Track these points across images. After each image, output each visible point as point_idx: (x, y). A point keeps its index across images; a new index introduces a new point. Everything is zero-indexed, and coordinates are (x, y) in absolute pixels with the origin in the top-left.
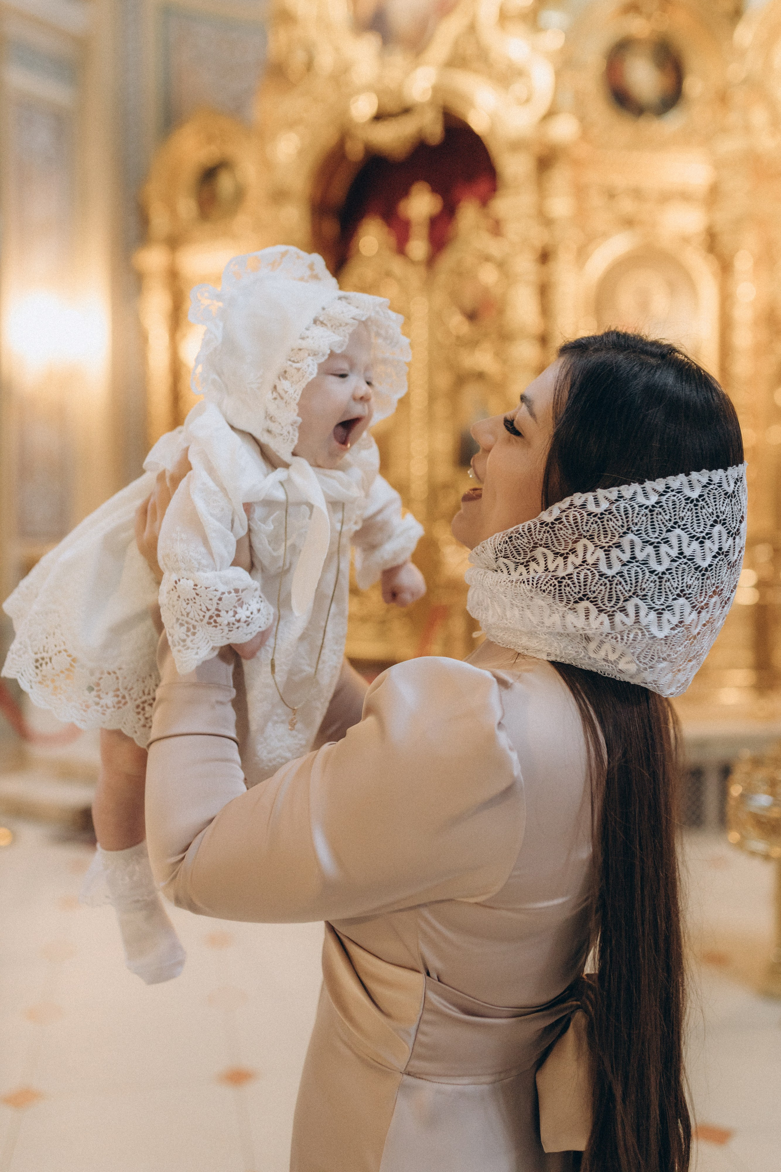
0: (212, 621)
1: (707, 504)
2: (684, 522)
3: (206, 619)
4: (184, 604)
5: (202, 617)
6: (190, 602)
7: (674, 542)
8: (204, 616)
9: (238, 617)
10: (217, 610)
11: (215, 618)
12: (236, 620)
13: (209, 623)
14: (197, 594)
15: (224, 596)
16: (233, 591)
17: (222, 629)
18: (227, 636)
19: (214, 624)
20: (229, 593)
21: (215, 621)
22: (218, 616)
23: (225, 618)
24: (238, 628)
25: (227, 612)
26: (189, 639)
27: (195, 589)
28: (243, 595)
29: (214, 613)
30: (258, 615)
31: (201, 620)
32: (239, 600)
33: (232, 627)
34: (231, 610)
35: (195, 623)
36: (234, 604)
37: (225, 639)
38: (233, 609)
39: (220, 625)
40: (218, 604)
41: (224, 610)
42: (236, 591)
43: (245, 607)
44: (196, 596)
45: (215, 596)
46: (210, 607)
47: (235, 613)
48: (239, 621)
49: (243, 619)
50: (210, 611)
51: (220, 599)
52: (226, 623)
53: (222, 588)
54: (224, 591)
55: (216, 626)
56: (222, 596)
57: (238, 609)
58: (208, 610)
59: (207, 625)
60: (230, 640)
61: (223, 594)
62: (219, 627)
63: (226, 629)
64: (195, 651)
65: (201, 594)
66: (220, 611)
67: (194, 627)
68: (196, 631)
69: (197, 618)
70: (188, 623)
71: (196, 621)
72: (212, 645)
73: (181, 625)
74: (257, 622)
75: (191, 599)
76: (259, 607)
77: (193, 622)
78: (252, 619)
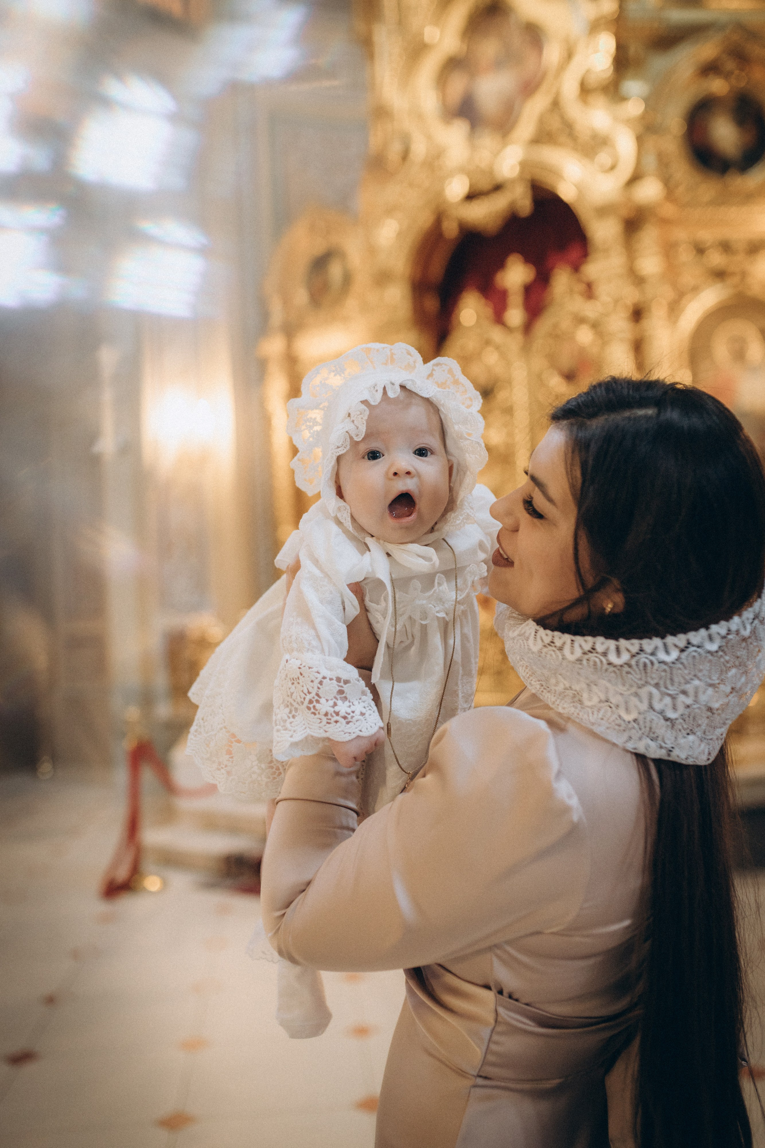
3: (306, 703)
5: (302, 700)
8: (304, 699)
9: (337, 709)
10: (317, 695)
11: (315, 703)
12: (335, 712)
13: (309, 708)
14: (301, 674)
15: (325, 681)
16: (335, 679)
17: (320, 719)
18: (324, 728)
19: (312, 710)
20: (331, 679)
21: (314, 707)
22: (318, 701)
23: (324, 706)
24: (336, 722)
25: (327, 700)
26: (289, 721)
27: (300, 668)
28: (346, 688)
29: (314, 698)
30: (361, 717)
31: (302, 703)
32: (341, 692)
33: (330, 719)
34: (332, 700)
35: (297, 706)
36: (335, 694)
37: (322, 731)
38: (334, 700)
39: (319, 713)
40: (319, 688)
41: (324, 698)
42: (338, 680)
43: (347, 703)
44: (300, 675)
45: (317, 678)
46: (310, 690)
47: (335, 704)
48: (337, 714)
49: (342, 713)
50: (311, 695)
51: (321, 683)
52: (324, 713)
53: (325, 672)
54: (325, 675)
55: (314, 714)
56: (322, 680)
57: (339, 702)
58: (309, 693)
59: (307, 710)
60: (327, 733)
61: (324, 678)
62: (317, 716)
63: (324, 719)
64: (291, 733)
65: (304, 674)
66: (320, 697)
67: (296, 709)
68: (297, 714)
69: (299, 700)
70: (291, 705)
71: (298, 703)
72: (308, 732)
73: (287, 706)
74: (358, 724)
75: (296, 679)
76: (364, 711)
77: (295, 704)
78: (352, 717)
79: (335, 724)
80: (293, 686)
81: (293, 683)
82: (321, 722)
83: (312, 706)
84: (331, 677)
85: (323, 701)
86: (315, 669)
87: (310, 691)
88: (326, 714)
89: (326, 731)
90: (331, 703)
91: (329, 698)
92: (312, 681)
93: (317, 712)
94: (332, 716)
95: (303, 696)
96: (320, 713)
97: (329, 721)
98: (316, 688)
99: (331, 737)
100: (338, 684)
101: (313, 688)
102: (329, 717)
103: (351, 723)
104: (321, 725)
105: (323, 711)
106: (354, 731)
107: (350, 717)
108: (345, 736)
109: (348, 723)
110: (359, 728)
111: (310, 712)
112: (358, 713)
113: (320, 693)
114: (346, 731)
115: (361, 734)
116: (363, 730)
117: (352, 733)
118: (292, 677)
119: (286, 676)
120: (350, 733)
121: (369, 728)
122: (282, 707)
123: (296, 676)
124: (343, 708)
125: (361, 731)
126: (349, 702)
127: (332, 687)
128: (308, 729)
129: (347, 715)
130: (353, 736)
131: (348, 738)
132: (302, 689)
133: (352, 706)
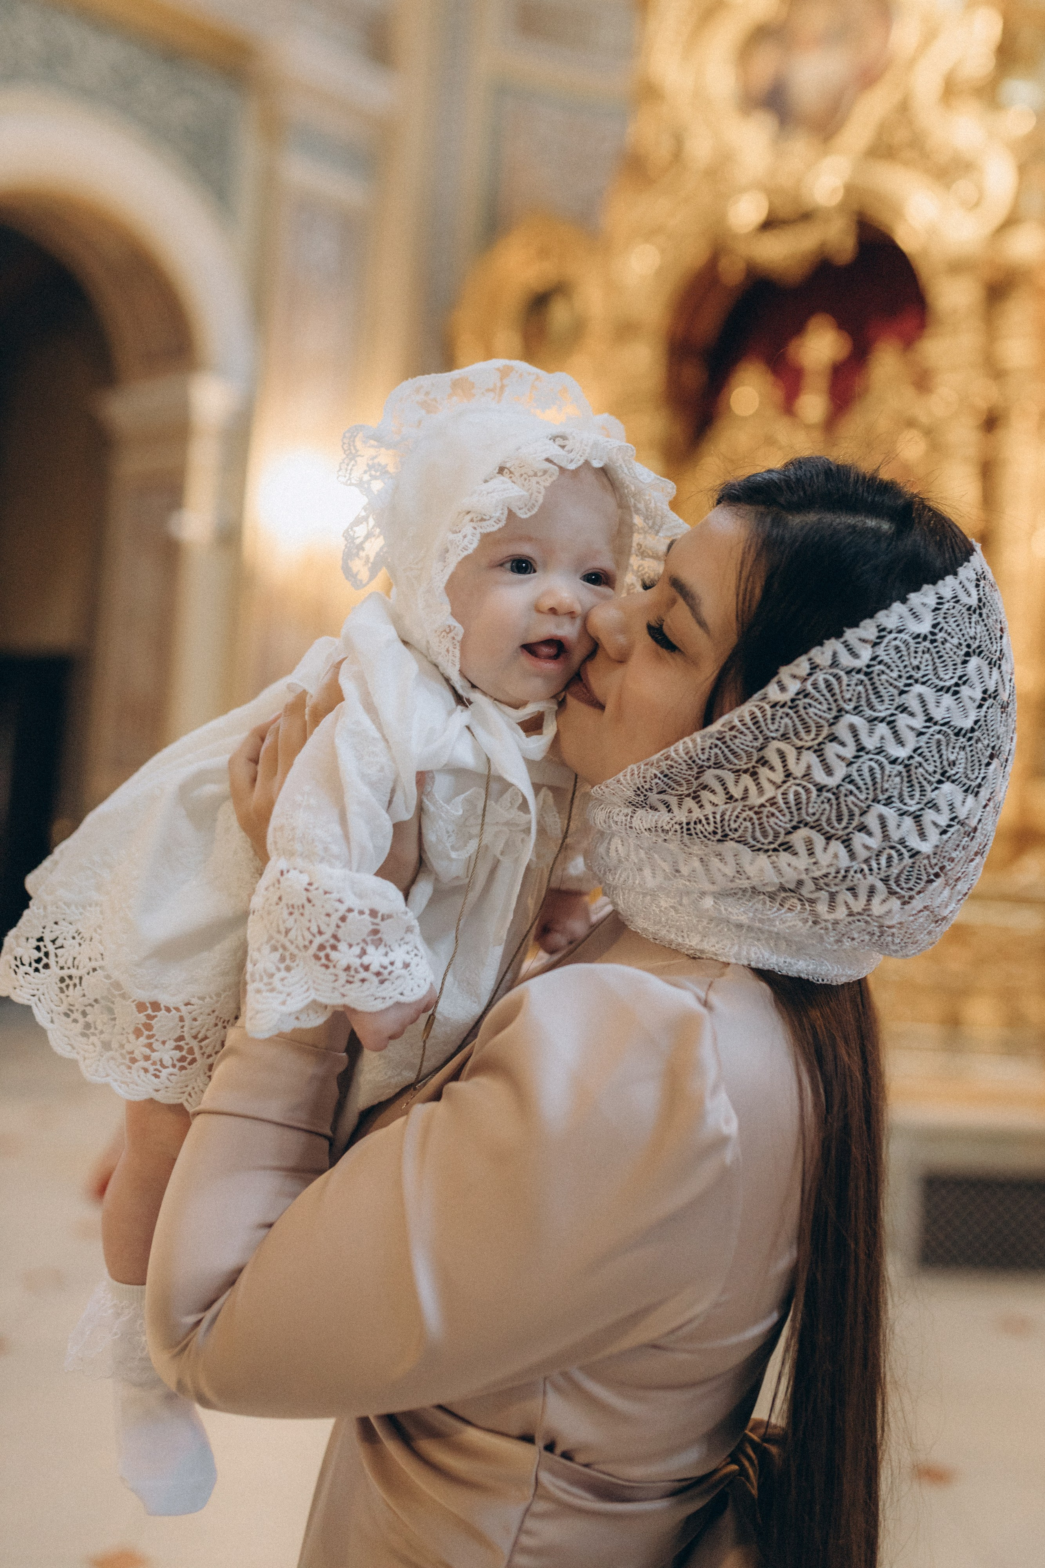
0: (322, 954)
1: (949, 634)
2: (921, 673)
3: (313, 949)
4: (286, 911)
5: (307, 943)
6: (296, 911)
7: (914, 705)
8: (311, 942)
9: (366, 960)
10: (335, 937)
11: (328, 950)
12: (362, 965)
13: (317, 958)
14: (309, 900)
15: (350, 916)
16: (367, 912)
17: (336, 975)
18: (342, 990)
19: (323, 961)
20: (361, 913)
21: (327, 957)
22: (334, 948)
23: (345, 956)
24: (363, 981)
25: (350, 946)
26: (279, 975)
27: (307, 890)
28: (383, 926)
29: (327, 941)
30: (404, 972)
31: (306, 948)
32: (375, 932)
33: (353, 977)
34: (358, 944)
35: (295, 951)
36: (365, 936)
37: (337, 994)
38: (362, 945)
39: (334, 966)
40: (338, 926)
41: (345, 941)
42: (373, 913)
43: (382, 950)
44: (305, 902)
45: (337, 911)
46: (323, 928)
47: (363, 952)
48: (366, 968)
49: (375, 967)
50: (323, 935)
51: (343, 919)
52: (344, 966)
53: (351, 901)
54: (352, 906)
55: (327, 967)
56: (347, 913)
57: (370, 949)
58: (321, 933)
59: (313, 959)
60: (346, 998)
61: (350, 910)
62: (331, 970)
63: (343, 977)
64: (282, 997)
65: (314, 901)
66: (338, 940)
67: (293, 957)
68: (293, 965)
69: (301, 942)
70: (284, 948)
71: (297, 947)
72: (313, 995)
73: (275, 949)
74: (398, 982)
75: (298, 907)
76: (408, 960)
77: (292, 948)
78: (390, 973)
79: (360, 984)
80: (292, 918)
81: (291, 914)
82: (336, 981)
84: (361, 908)
85: (342, 946)
86: (335, 895)
88: (348, 968)
89: (343, 995)
90: (357, 950)
91: (354, 943)
92: (328, 915)
93: (331, 965)
94: (357, 971)
95: (310, 937)
96: (338, 965)
97: (351, 979)
98: (333, 925)
99: (352, 1006)
100: (372, 920)
101: (328, 925)
102: (352, 972)
103: (386, 983)
104: (336, 984)
105: (343, 963)
106: (391, 994)
107: (386, 972)
108: (374, 1003)
109: (382, 982)
110: (399, 990)
111: (319, 963)
112: (399, 964)
113: (340, 934)
114: (378, 995)
115: (402, 999)
116: (405, 992)
117: (388, 999)
118: (290, 903)
119: (280, 898)
120: (384, 998)
121: (416, 988)
122: (266, 949)
123: (300, 903)
124: (375, 957)
125: (402, 994)
126: (385, 946)
127: (361, 924)
128: (312, 991)
129: (382, 970)
130: (389, 1003)
131: (380, 1006)
132: (308, 924)
133: (390, 953)
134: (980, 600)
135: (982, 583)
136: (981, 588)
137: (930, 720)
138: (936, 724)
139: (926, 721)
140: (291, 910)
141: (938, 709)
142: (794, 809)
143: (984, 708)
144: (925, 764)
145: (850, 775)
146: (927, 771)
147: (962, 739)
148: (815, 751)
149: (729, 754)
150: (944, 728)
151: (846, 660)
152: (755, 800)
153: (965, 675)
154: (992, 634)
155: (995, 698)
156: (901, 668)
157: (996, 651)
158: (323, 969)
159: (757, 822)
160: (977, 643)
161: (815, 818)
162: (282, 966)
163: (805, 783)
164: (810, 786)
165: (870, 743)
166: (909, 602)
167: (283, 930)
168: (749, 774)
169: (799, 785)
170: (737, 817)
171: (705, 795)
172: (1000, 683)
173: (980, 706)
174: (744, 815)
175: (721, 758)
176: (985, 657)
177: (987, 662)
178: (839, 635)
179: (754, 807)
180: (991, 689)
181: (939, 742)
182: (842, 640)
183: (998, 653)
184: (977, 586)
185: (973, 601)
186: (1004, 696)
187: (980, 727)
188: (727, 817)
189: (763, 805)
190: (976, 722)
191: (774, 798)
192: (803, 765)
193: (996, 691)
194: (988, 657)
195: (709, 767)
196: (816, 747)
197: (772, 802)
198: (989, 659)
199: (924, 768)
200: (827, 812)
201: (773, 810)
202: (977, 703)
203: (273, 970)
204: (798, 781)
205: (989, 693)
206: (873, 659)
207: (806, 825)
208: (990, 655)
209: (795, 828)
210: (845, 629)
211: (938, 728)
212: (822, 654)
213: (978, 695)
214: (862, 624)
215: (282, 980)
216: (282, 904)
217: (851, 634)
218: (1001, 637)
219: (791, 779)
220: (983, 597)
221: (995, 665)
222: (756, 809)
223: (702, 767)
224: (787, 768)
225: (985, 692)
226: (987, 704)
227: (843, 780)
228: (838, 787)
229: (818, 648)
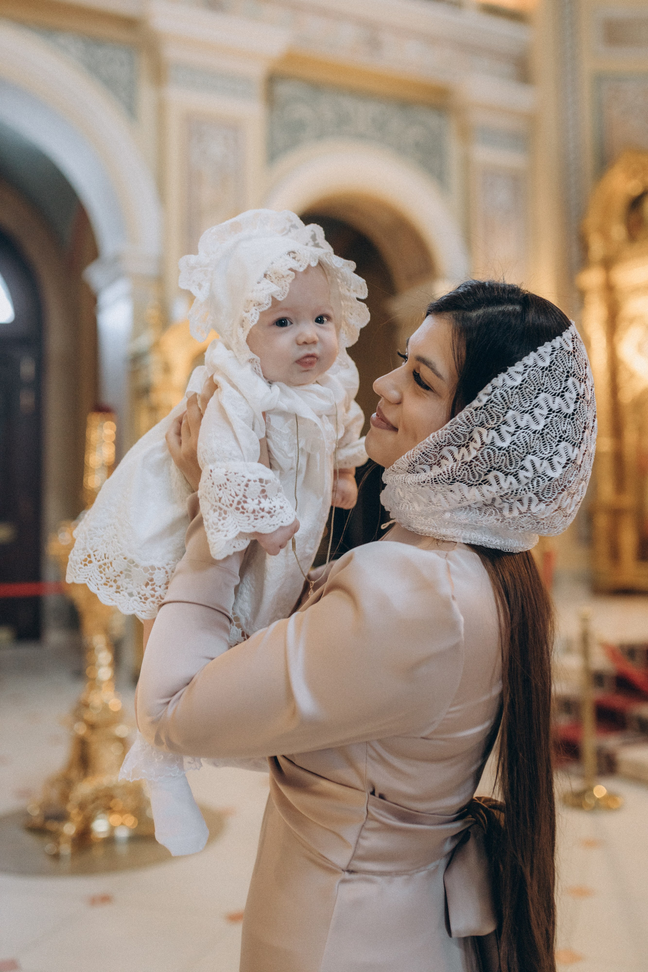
0: (240, 506)
1: (558, 366)
2: (545, 386)
3: (235, 505)
4: (217, 489)
5: (231, 502)
6: (223, 488)
7: (542, 403)
8: (233, 501)
9: (262, 506)
10: (244, 496)
11: (242, 504)
12: (260, 509)
13: (237, 509)
14: (228, 480)
15: (250, 483)
16: (258, 480)
17: (249, 517)
18: (253, 524)
19: (241, 510)
20: (255, 481)
21: (243, 507)
22: (245, 502)
23: (251, 505)
24: (262, 517)
25: (253, 500)
27: (226, 475)
28: (267, 487)
29: (241, 499)
30: (281, 511)
31: (231, 505)
32: (263, 491)
33: (257, 516)
34: (256, 499)
35: (226, 508)
36: (259, 494)
37: (251, 527)
38: (258, 499)
39: (247, 512)
40: (245, 490)
41: (250, 497)
42: (261, 480)
44: (226, 481)
45: (243, 482)
46: (238, 492)
47: (260, 502)
48: (263, 510)
49: (267, 509)
50: (238, 497)
51: (247, 486)
52: (252, 511)
53: (249, 476)
54: (250, 479)
55: (243, 513)
56: (248, 482)
57: (262, 500)
58: (237, 495)
59: (236, 510)
60: (256, 528)
61: (249, 481)
62: (246, 514)
63: (252, 517)
64: (224, 533)
65: (231, 479)
66: (246, 498)
67: (225, 512)
68: (227, 516)
69: (228, 503)
70: (221, 509)
71: (227, 506)
72: (240, 529)
73: (215, 511)
74: (280, 515)
75: (223, 485)
76: (282, 505)
77: (224, 508)
78: (275, 511)
79: (261, 519)
80: (221, 491)
81: (220, 490)
82: (249, 519)
83: (240, 508)
84: (255, 479)
85: (249, 500)
86: (240, 474)
87: (237, 494)
88: (254, 511)
89: (254, 527)
90: (256, 501)
91: (254, 498)
92: (239, 485)
93: (245, 511)
94: (258, 512)
95: (231, 498)
96: (249, 511)
97: (256, 517)
98: (243, 490)
99: (259, 531)
100: (261, 484)
101: (240, 490)
102: (257, 513)
103: (274, 517)
104: (250, 522)
105: (251, 509)
106: (277, 522)
107: (272, 511)
108: (270, 528)
109: (271, 517)
110: (281, 520)
111: (239, 512)
112: (278, 507)
113: (247, 495)
114: (271, 523)
115: (283, 524)
116: (283, 521)
117: (276, 525)
118: (219, 484)
119: (213, 484)
120: (274, 525)
121: (288, 518)
122: (211, 512)
123: (223, 482)
124: (266, 504)
125: (282, 522)
126: (269, 499)
127: (256, 488)
128: (238, 527)
129: (270, 510)
130: (277, 527)
131: (273, 529)
132: (230, 492)
133: (272, 503)
134: (574, 348)
135: (575, 340)
136: (575, 342)
137: (551, 410)
138: (554, 412)
139: (549, 411)
140: (220, 487)
141: (554, 404)
142: (488, 461)
143: (578, 403)
144: (550, 433)
145: (514, 441)
146: (552, 436)
147: (568, 419)
148: (496, 430)
149: (455, 437)
150: (558, 414)
151: (510, 383)
152: (468, 459)
153: (567, 387)
154: (580, 365)
155: (583, 398)
156: (535, 385)
157: (583, 374)
158: (242, 514)
159: (470, 470)
160: (573, 370)
161: (499, 465)
162: (221, 518)
163: (492, 447)
164: (494, 448)
165: (522, 424)
166: (538, 351)
167: (218, 499)
168: (465, 447)
169: (489, 448)
170: (459, 469)
171: (443, 461)
172: (586, 391)
173: (576, 402)
174: (463, 468)
175: (451, 440)
176: (577, 378)
177: (578, 380)
178: (505, 371)
179: (467, 463)
180: (581, 394)
181: (556, 421)
182: (507, 373)
183: (584, 376)
184: (573, 341)
185: (571, 349)
186: (588, 397)
187: (577, 413)
188: (454, 470)
189: (471, 461)
190: (575, 410)
191: (477, 456)
192: (490, 437)
193: (584, 394)
194: (578, 378)
195: (445, 446)
196: (497, 428)
197: (476, 458)
198: (579, 379)
199: (550, 435)
200: (504, 461)
201: (477, 463)
202: (574, 400)
203: (217, 521)
204: (488, 447)
205: (580, 395)
206: (523, 381)
207: (494, 469)
208: (579, 376)
209: (489, 471)
210: (508, 367)
211: (555, 414)
212: (498, 381)
213: (574, 396)
214: (516, 364)
215: (223, 525)
216: (215, 486)
217: (511, 370)
218: (586, 368)
219: (484, 446)
220: (576, 347)
221: (583, 381)
222: (469, 464)
223: (441, 446)
224: (482, 440)
225: (578, 395)
226: (579, 401)
227: (510, 444)
228: (508, 447)
229: (495, 378)
